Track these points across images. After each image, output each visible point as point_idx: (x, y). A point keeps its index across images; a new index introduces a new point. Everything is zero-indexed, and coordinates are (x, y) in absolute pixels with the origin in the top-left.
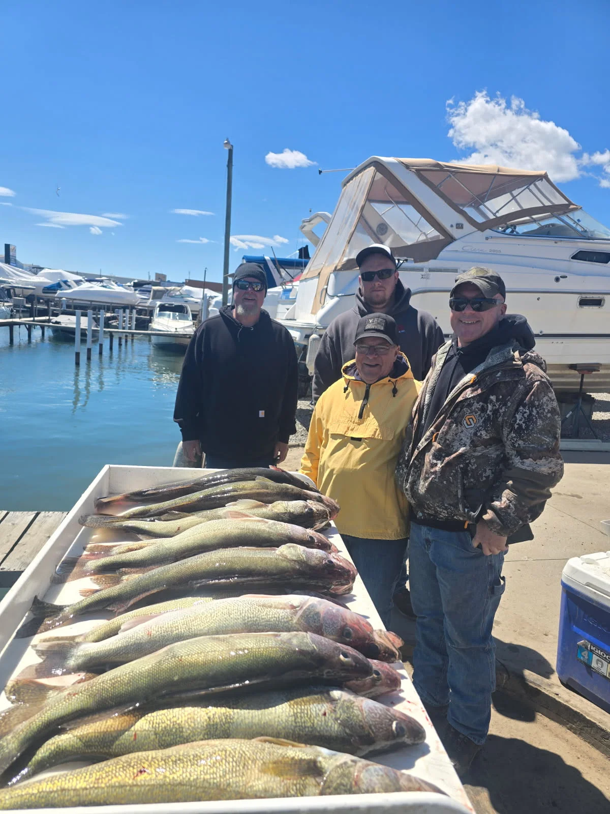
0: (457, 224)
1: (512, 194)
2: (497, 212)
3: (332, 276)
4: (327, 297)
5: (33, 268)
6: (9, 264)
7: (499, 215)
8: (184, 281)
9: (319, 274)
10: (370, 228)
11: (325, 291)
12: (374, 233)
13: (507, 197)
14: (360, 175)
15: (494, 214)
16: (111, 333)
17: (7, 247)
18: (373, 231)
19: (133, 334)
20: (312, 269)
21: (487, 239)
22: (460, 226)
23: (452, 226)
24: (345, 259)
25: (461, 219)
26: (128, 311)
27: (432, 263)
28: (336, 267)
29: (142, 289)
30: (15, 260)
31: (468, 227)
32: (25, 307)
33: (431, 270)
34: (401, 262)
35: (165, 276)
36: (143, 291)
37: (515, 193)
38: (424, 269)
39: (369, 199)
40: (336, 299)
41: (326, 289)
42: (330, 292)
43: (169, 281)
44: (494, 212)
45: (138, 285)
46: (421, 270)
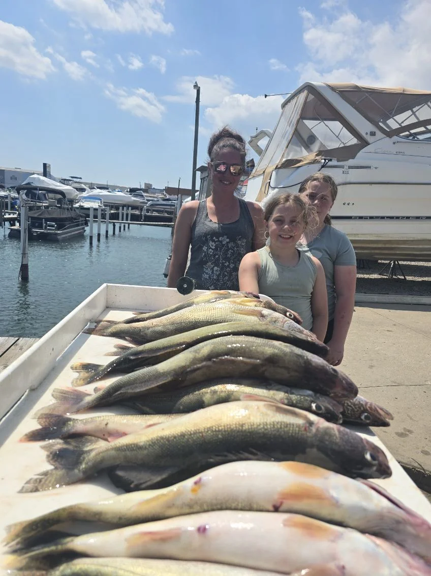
0: (371, 132)
1: (412, 111)
2: (402, 122)
3: (274, 173)
4: (270, 189)
5: (62, 180)
6: (46, 177)
7: (403, 125)
8: (164, 188)
9: (264, 172)
10: (302, 139)
11: (268, 185)
12: (305, 143)
13: (409, 113)
14: (296, 98)
15: (400, 125)
16: (114, 223)
17: (45, 165)
18: (304, 141)
19: (129, 224)
20: (258, 170)
21: (394, 143)
22: (373, 134)
23: (367, 134)
24: (284, 160)
25: (373, 128)
26: (125, 208)
27: (351, 162)
28: (277, 166)
29: (135, 193)
30: (50, 174)
31: (379, 134)
32: (56, 206)
33: (350, 167)
34: (327, 161)
35: (151, 185)
36: (137, 195)
37: (414, 109)
38: (345, 167)
39: (303, 117)
40: (276, 190)
41: (270, 182)
42: (272, 184)
43: (154, 188)
44: (400, 123)
45: (132, 191)
46: (342, 167)
